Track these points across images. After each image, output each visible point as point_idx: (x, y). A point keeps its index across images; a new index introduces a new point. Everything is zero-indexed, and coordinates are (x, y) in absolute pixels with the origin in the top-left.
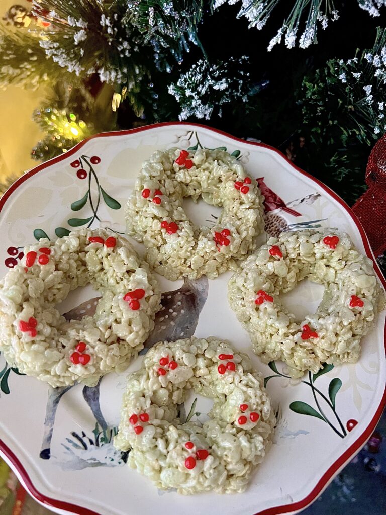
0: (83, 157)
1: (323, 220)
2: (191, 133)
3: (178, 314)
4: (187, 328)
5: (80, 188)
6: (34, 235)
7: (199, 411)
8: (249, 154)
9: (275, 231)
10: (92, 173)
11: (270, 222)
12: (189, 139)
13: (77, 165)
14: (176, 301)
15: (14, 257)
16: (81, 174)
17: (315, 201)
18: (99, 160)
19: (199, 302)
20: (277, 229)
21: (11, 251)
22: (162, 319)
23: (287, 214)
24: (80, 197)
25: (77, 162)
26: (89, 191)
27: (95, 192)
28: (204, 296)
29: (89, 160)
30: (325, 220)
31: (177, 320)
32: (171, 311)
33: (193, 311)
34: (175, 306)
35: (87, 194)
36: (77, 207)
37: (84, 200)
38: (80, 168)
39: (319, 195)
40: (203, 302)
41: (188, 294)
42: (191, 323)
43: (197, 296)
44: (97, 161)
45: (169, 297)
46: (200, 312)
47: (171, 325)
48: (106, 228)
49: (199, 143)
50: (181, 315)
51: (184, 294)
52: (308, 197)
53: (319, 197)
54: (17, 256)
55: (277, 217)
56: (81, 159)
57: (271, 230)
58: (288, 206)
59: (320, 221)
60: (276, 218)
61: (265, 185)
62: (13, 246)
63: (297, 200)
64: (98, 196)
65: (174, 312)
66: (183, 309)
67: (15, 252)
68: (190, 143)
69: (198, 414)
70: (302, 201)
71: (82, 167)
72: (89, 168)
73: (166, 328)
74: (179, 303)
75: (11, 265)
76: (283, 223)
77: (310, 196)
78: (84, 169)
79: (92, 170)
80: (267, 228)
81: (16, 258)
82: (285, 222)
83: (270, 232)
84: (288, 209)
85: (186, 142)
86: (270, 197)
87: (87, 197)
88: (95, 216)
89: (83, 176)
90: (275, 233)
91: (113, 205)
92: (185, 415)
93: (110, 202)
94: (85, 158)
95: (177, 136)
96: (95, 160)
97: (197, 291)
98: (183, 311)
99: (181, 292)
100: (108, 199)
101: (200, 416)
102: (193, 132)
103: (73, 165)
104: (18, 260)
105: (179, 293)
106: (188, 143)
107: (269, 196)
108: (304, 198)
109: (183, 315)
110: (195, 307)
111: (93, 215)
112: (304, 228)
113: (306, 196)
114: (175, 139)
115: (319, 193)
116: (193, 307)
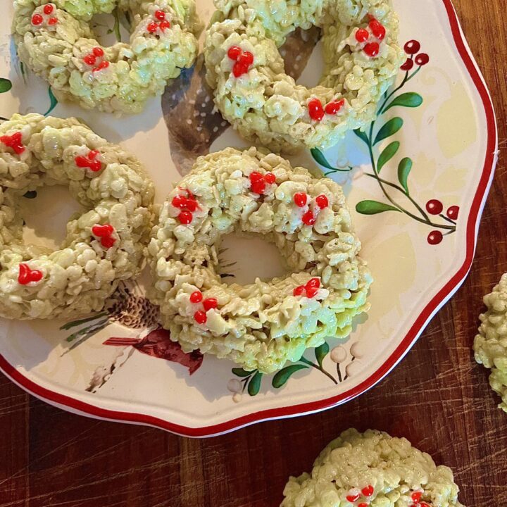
0: (453, 229)
1: (67, 352)
2: (343, 378)
3: (192, 115)
4: (173, 107)
5: (422, 189)
6: (417, 95)
7: (111, 35)
8: (233, 399)
9: (134, 308)
10: (424, 219)
11: (147, 317)
12: (338, 364)
13: (451, 212)
14: (204, 129)
15: (415, 56)
16: (436, 207)
17: (92, 377)
18: (430, 242)
19: (178, 144)
20: (133, 311)
21: (425, 59)
22: (207, 100)
23: (127, 336)
24: (411, 179)
25: (454, 216)
26: (407, 194)
27: (400, 199)
28: (176, 155)
29: (443, 231)
30: (64, 353)
31: (189, 108)
32: (203, 115)
33: (177, 129)
34: (202, 122)
35: (407, 190)
36: (403, 166)
37: (404, 180)
38: (444, 213)
39: (89, 390)
40: (173, 148)
41: (197, 146)
42: (172, 115)
43: (184, 151)
44: (432, 238)
45: (216, 129)
46: (169, 134)
47: (192, 99)
48: (351, 169)
49: (320, 368)
50: (189, 116)
51: (201, 143)
52: (106, 379)
53: (89, 386)
54: (413, 59)
55: (140, 326)
56: (454, 225)
57: (141, 306)
58: (131, 347)
59: (70, 349)
60: (142, 325)
61: (181, 363)
62: (426, 65)
63: (121, 365)
64: (394, 199)
65: (200, 115)
66: (191, 125)
67: (420, 61)
68: (333, 359)
69: (110, 31)
70: (113, 368)
71: (442, 216)
72: (432, 222)
73: (196, 93)
74: (199, 129)
75: (410, 45)
76: (125, 321)
77: (104, 382)
78: (438, 216)
79: (428, 222)
80: (147, 305)
81: (412, 56)
82: (124, 324)
83: (139, 302)
84: (129, 345)
85: (340, 357)
86: (165, 348)
87: (403, 186)
88: (376, 177)
89: (431, 206)
90: (133, 304)
91: (367, 207)
92: (123, 23)
93: (373, 207)
94: (450, 230)
95: (359, 357)
96: (436, 238)
97: (188, 157)
98: (189, 122)
99: (207, 143)
100: (380, 208)
101: (106, 32)
102: (340, 380)
103: (455, 209)
104: (409, 56)
105: (207, 141)
106: (336, 357)
107: (167, 348)
108: (111, 373)
109: (186, 118)
110: (178, 135)
111: (379, 176)
112: (91, 326)
113: (111, 379)
114: (358, 351)
115: (91, 393)
116: (180, 133)
